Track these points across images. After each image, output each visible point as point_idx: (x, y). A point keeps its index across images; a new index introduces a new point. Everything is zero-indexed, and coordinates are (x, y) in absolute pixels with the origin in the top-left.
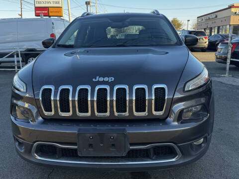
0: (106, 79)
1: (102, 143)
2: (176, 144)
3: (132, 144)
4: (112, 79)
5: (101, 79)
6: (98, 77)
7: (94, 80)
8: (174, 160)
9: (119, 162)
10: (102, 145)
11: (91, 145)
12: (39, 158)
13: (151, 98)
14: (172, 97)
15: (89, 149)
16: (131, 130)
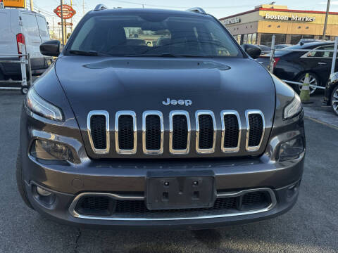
0: (181, 102)
1: (181, 191)
2: (273, 188)
3: (219, 191)
4: (188, 102)
5: (174, 102)
6: (168, 100)
7: (164, 103)
8: (266, 210)
9: (197, 216)
10: (180, 193)
11: (166, 195)
12: (80, 216)
13: (245, 128)
14: (271, 126)
15: (163, 200)
16: (220, 172)
